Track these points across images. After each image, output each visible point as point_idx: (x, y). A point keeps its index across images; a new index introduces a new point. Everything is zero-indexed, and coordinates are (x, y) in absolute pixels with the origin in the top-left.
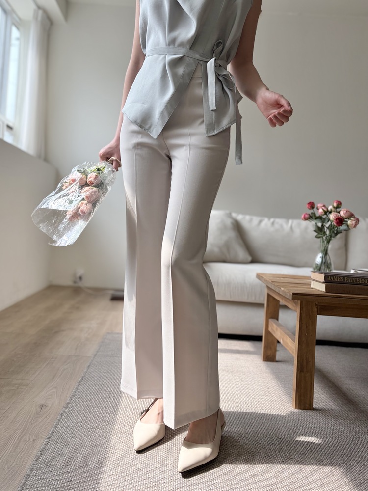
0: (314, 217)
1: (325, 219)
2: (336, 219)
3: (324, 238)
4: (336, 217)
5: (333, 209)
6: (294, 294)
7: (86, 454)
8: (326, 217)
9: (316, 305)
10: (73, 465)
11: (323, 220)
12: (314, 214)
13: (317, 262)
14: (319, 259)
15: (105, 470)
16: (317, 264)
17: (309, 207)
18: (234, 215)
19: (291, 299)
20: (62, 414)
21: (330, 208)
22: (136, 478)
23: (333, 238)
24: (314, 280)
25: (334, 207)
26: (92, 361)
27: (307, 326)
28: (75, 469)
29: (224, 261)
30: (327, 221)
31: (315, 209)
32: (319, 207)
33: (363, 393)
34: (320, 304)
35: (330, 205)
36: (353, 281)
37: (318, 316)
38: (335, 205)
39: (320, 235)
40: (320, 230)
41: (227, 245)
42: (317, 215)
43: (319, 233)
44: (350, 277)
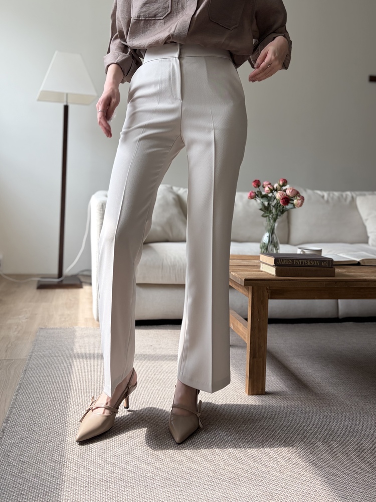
0: (259, 196)
1: (271, 197)
2: (283, 199)
3: (270, 216)
4: (283, 196)
5: (279, 187)
6: (246, 280)
7: (38, 472)
8: (272, 196)
9: (267, 289)
10: (27, 486)
11: (269, 198)
12: (260, 193)
13: (264, 241)
14: (265, 239)
15: (63, 487)
16: (264, 243)
17: (255, 186)
18: (175, 189)
19: (243, 285)
20: (3, 430)
21: (276, 186)
22: (97, 490)
23: (279, 217)
24: (263, 263)
25: (280, 185)
26: (28, 364)
27: (259, 312)
28: (30, 489)
29: (167, 241)
30: (273, 199)
31: (261, 187)
32: (265, 186)
33: (310, 371)
34: (271, 289)
35: (275, 183)
36: (302, 263)
37: (269, 300)
38: (281, 183)
39: (267, 214)
40: (266, 209)
41: (170, 223)
42: (264, 193)
43: (265, 212)
44: (299, 260)
